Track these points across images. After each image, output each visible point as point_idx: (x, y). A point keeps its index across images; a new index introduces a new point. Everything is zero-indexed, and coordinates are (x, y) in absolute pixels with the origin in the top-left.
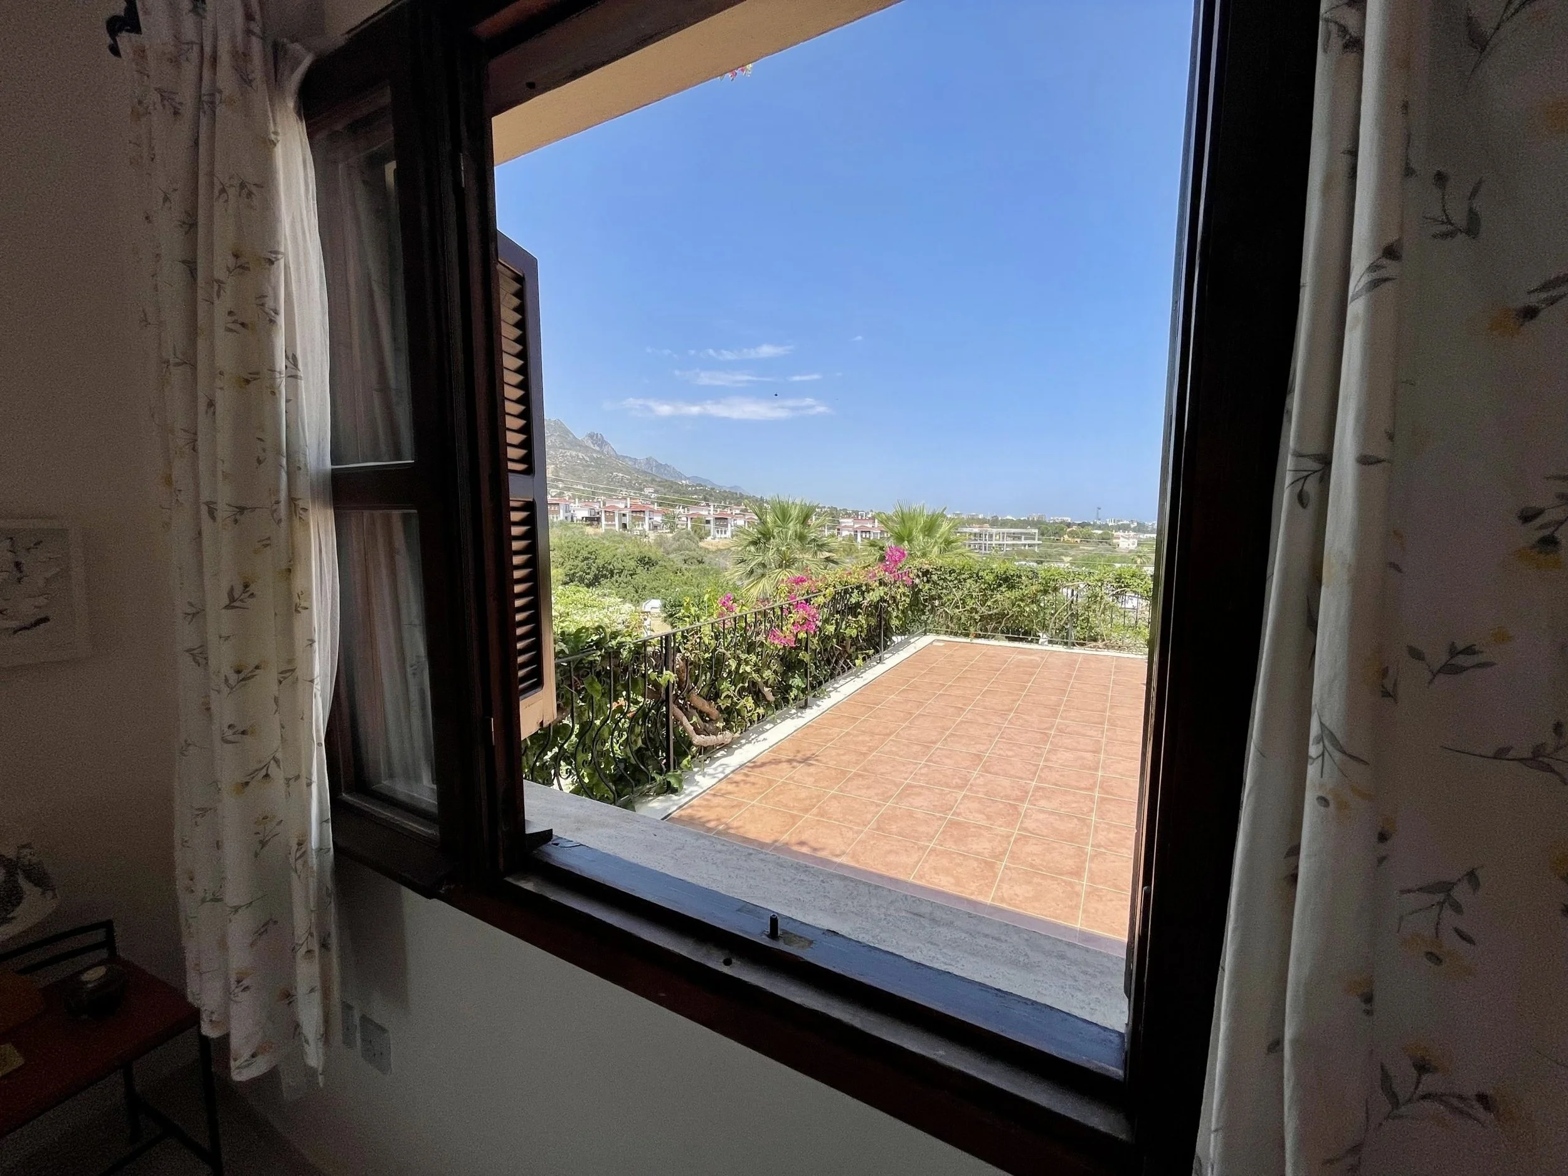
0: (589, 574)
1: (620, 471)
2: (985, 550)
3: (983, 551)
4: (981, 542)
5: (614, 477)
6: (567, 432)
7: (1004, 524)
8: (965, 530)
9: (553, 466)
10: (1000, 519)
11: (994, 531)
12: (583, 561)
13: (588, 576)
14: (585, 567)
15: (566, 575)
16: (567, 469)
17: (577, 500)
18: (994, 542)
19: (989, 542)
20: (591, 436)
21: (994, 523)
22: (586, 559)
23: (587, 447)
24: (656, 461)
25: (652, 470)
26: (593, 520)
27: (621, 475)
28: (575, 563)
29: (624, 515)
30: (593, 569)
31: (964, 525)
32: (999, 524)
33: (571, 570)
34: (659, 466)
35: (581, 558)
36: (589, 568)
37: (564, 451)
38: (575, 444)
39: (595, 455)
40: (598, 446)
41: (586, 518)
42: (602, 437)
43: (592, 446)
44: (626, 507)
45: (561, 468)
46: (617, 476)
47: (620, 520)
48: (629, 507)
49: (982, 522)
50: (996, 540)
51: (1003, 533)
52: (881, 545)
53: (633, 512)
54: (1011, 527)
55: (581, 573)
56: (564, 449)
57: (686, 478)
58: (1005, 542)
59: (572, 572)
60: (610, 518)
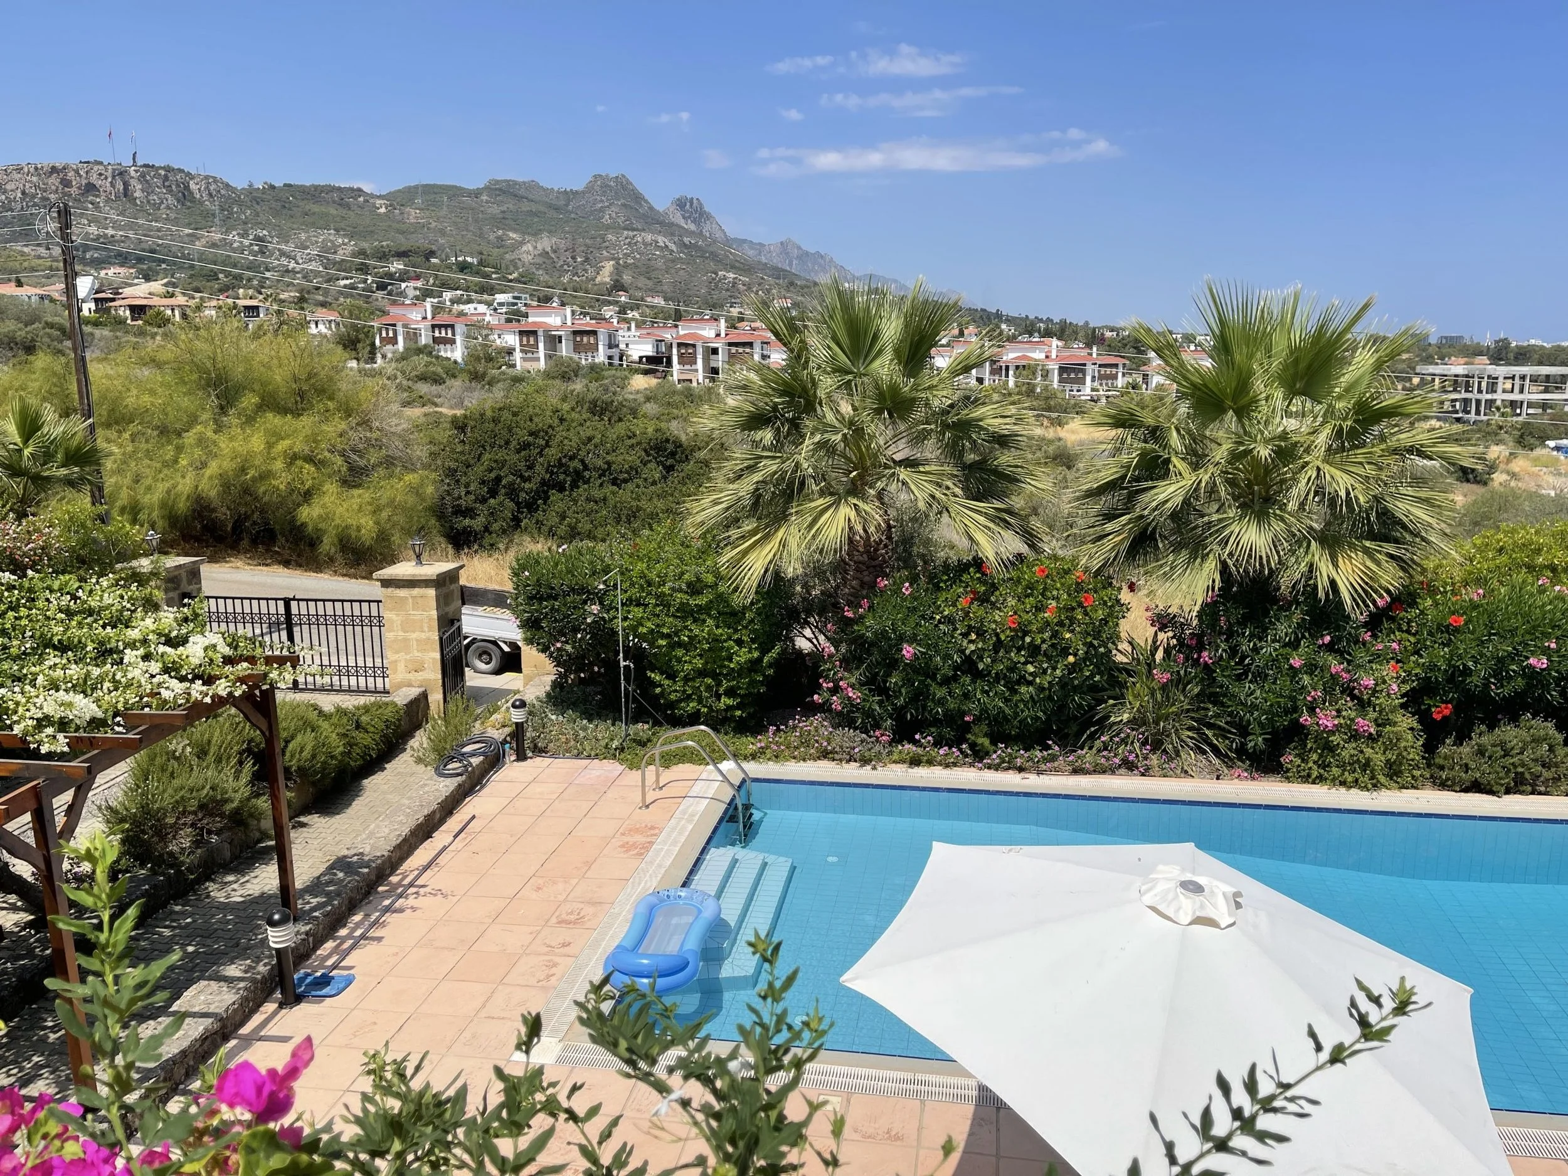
0: (529, 479)
1: (732, 268)
2: (1478, 413)
3: (1472, 416)
4: (1468, 395)
5: (720, 280)
6: (638, 198)
7: (1522, 356)
8: (1431, 369)
9: (612, 263)
10: (1514, 344)
11: (1501, 371)
12: (518, 451)
13: (527, 486)
14: (522, 466)
15: (483, 482)
16: (637, 267)
17: (633, 325)
18: (1499, 397)
19: (1489, 397)
20: (681, 204)
21: (1501, 354)
22: (526, 446)
23: (672, 224)
24: (799, 248)
25: (791, 264)
26: (657, 363)
27: (732, 276)
28: (499, 457)
29: (715, 351)
30: (538, 468)
31: (1429, 360)
32: (1511, 356)
33: (491, 470)
34: (804, 256)
35: (514, 444)
36: (530, 467)
37: (631, 233)
38: (654, 220)
39: (686, 240)
40: (694, 221)
41: (648, 357)
42: (701, 204)
43: (682, 223)
44: (718, 335)
45: (626, 266)
46: (725, 278)
47: (706, 360)
48: (723, 335)
49: (1473, 352)
50: (1504, 391)
51: (1523, 378)
52: (1150, 421)
53: (730, 344)
54: (1540, 363)
55: (511, 478)
56: (633, 230)
57: (854, 279)
58: (1526, 397)
59: (493, 475)
60: (688, 359)
